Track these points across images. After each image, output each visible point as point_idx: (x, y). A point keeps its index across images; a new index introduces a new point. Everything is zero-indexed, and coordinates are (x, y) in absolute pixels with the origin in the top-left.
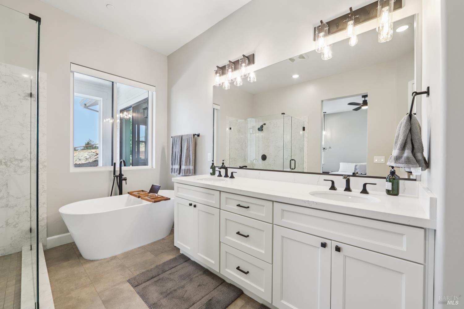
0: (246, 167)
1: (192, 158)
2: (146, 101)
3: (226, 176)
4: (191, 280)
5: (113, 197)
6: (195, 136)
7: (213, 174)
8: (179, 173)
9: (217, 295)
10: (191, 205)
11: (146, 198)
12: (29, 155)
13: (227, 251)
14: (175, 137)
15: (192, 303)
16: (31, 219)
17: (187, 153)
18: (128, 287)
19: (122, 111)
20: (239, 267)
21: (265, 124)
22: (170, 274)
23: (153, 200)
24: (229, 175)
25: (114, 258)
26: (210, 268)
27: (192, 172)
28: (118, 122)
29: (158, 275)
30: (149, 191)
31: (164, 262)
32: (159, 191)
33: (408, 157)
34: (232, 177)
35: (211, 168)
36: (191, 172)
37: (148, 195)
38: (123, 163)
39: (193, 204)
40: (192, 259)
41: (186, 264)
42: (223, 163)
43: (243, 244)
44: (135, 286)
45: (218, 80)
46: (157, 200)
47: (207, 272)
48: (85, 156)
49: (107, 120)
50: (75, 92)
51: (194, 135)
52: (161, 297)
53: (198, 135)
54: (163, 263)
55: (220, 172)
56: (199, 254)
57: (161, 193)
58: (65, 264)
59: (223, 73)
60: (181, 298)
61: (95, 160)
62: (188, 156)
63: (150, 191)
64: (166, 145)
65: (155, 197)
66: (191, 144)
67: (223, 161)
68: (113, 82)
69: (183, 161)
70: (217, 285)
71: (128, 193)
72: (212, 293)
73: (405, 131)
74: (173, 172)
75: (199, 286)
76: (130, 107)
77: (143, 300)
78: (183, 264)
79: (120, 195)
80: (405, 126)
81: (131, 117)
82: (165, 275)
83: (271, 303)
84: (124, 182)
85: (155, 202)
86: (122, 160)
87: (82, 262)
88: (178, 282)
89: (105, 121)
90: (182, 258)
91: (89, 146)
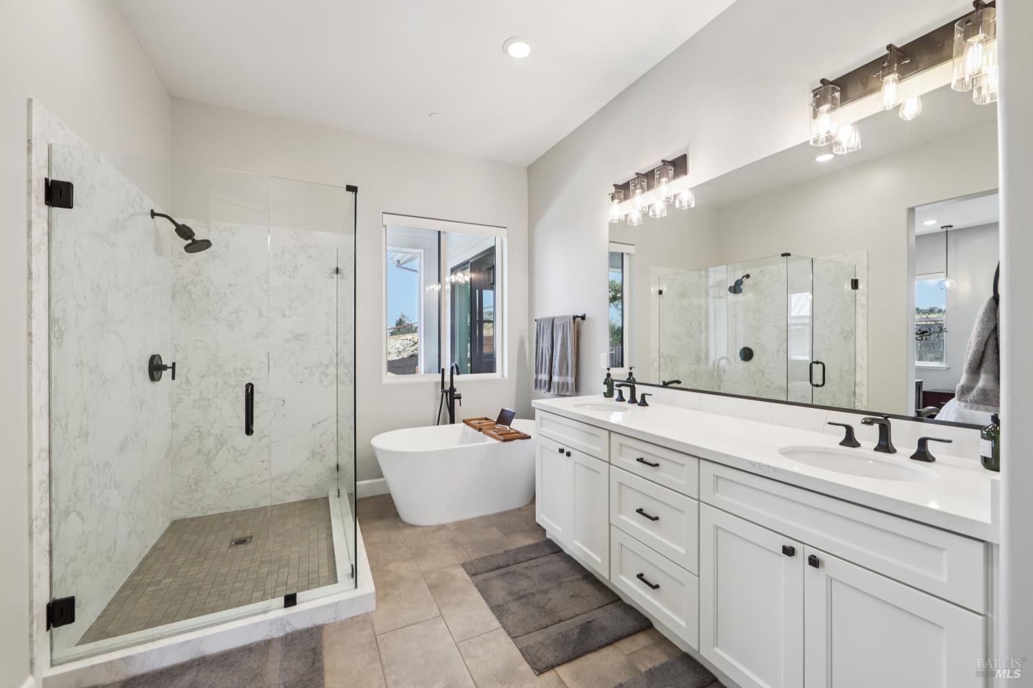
0: (679, 382)
1: (572, 362)
2: (491, 252)
3: (633, 400)
4: (560, 584)
5: (441, 427)
6: (577, 319)
7: (609, 394)
8: (549, 390)
9: (602, 617)
10: (562, 451)
11: (492, 432)
12: (335, 358)
13: (623, 543)
14: (541, 320)
15: (557, 619)
16: (337, 450)
17: (561, 351)
18: (461, 573)
19: (454, 270)
20: (642, 575)
21: (748, 276)
22: (527, 568)
23: (501, 437)
24: (638, 399)
25: (442, 527)
26: (596, 572)
27: (572, 389)
28: (448, 289)
29: (507, 566)
30: (496, 421)
31: (517, 547)
32: (514, 420)
33: (983, 390)
34: (644, 403)
35: (605, 383)
36: (570, 387)
37: (494, 428)
38: (455, 370)
39: (567, 450)
40: (565, 551)
41: (554, 557)
42: (631, 374)
43: (647, 531)
44: (472, 575)
45: (617, 210)
46: (509, 437)
47: (590, 578)
48: (397, 347)
49: (431, 287)
50: (389, 245)
51: (575, 318)
52: (510, 598)
53: (583, 318)
54: (516, 549)
55: (620, 392)
56: (576, 542)
57: (517, 425)
58: (379, 524)
59: (626, 197)
60: (541, 608)
61: (412, 353)
62: (564, 357)
63: (498, 420)
64: (526, 333)
65: (505, 432)
66: (568, 334)
67: (631, 368)
68: (439, 232)
69: (555, 367)
70: (606, 602)
71: (464, 421)
72: (595, 612)
73: (980, 333)
74: (538, 387)
75: (573, 596)
76: (466, 263)
77: (483, 597)
78: (551, 556)
79: (450, 423)
80: (983, 321)
81: (469, 282)
82: (519, 568)
83: (697, 649)
84: (457, 401)
85: (504, 441)
86: (453, 364)
87: (400, 525)
88: (538, 582)
89: (427, 289)
90: (549, 546)
91: (402, 328)
